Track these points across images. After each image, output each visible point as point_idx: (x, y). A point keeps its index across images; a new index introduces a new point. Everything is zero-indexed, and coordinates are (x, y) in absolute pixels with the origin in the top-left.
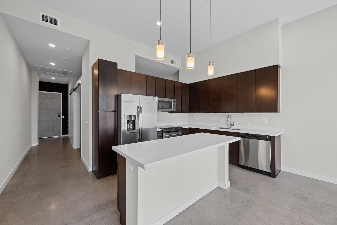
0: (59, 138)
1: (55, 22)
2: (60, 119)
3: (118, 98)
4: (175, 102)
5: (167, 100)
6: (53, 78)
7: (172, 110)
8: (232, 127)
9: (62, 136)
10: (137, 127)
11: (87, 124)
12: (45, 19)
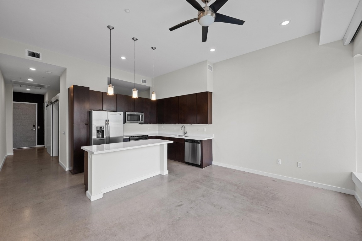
0: (34, 148)
1: (37, 56)
2: (35, 129)
3: (90, 114)
4: (143, 115)
5: (135, 113)
6: (28, 90)
7: (140, 121)
8: (186, 135)
9: (37, 146)
10: (105, 135)
11: (64, 134)
12: (29, 54)
